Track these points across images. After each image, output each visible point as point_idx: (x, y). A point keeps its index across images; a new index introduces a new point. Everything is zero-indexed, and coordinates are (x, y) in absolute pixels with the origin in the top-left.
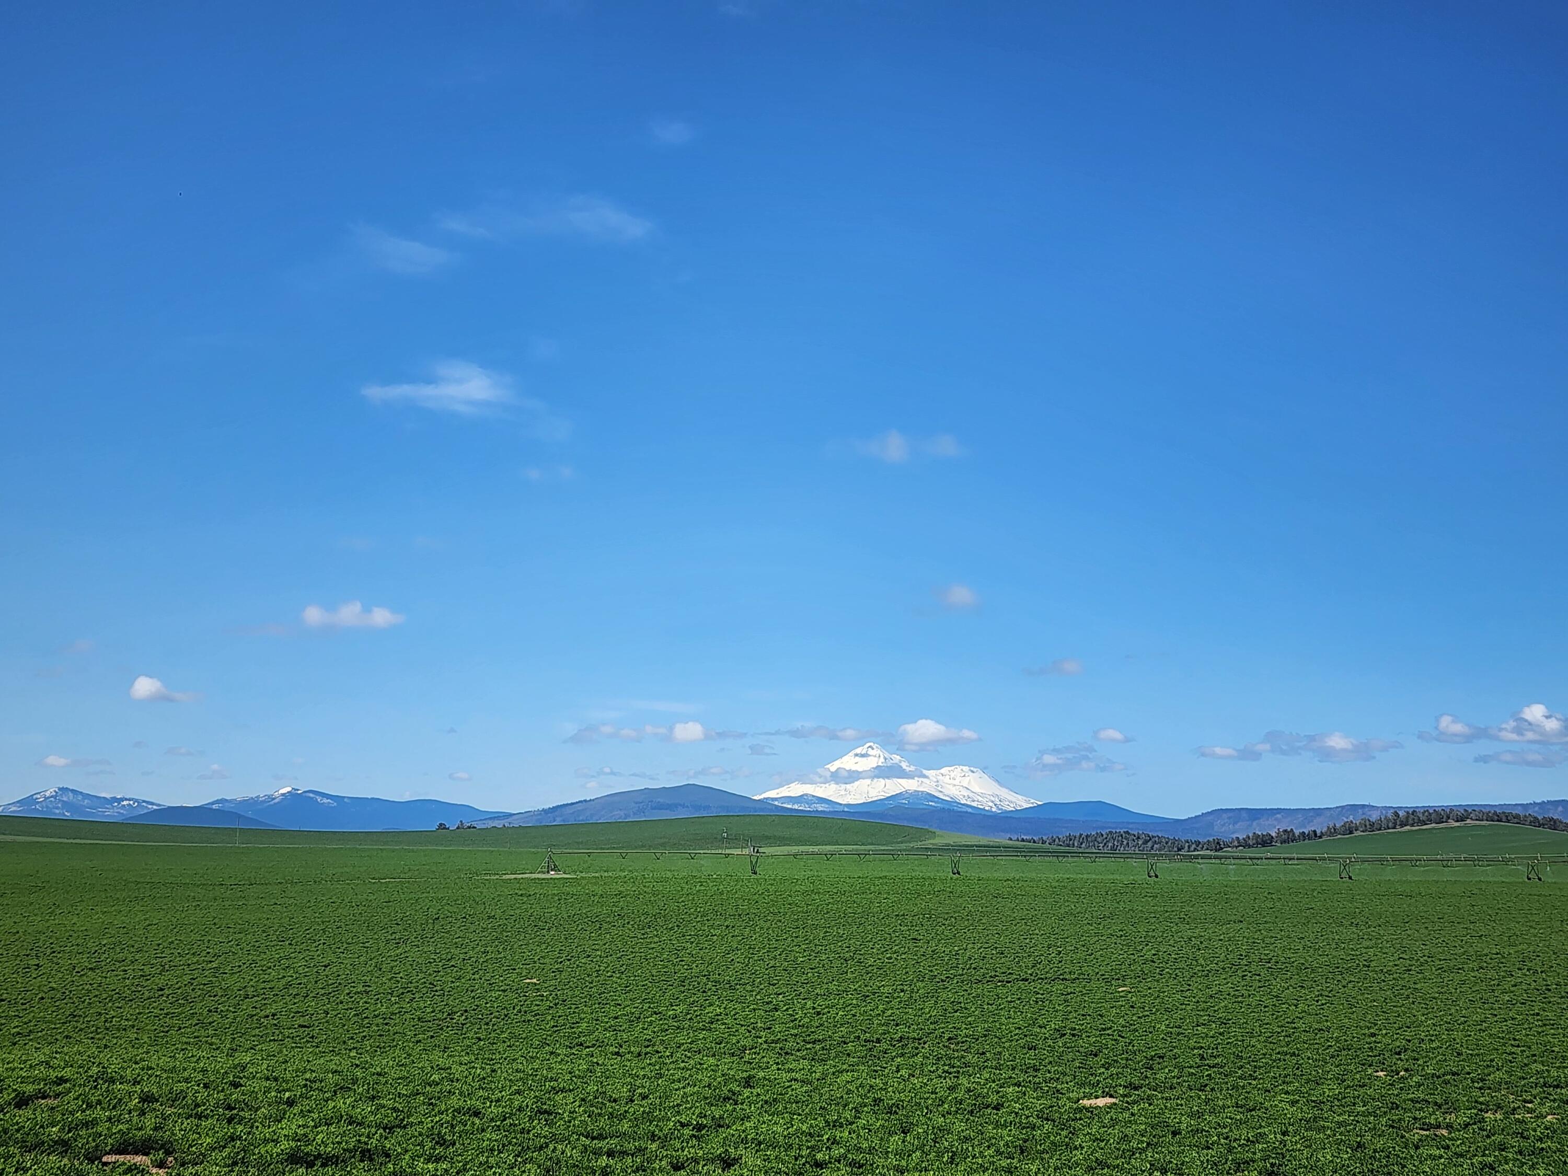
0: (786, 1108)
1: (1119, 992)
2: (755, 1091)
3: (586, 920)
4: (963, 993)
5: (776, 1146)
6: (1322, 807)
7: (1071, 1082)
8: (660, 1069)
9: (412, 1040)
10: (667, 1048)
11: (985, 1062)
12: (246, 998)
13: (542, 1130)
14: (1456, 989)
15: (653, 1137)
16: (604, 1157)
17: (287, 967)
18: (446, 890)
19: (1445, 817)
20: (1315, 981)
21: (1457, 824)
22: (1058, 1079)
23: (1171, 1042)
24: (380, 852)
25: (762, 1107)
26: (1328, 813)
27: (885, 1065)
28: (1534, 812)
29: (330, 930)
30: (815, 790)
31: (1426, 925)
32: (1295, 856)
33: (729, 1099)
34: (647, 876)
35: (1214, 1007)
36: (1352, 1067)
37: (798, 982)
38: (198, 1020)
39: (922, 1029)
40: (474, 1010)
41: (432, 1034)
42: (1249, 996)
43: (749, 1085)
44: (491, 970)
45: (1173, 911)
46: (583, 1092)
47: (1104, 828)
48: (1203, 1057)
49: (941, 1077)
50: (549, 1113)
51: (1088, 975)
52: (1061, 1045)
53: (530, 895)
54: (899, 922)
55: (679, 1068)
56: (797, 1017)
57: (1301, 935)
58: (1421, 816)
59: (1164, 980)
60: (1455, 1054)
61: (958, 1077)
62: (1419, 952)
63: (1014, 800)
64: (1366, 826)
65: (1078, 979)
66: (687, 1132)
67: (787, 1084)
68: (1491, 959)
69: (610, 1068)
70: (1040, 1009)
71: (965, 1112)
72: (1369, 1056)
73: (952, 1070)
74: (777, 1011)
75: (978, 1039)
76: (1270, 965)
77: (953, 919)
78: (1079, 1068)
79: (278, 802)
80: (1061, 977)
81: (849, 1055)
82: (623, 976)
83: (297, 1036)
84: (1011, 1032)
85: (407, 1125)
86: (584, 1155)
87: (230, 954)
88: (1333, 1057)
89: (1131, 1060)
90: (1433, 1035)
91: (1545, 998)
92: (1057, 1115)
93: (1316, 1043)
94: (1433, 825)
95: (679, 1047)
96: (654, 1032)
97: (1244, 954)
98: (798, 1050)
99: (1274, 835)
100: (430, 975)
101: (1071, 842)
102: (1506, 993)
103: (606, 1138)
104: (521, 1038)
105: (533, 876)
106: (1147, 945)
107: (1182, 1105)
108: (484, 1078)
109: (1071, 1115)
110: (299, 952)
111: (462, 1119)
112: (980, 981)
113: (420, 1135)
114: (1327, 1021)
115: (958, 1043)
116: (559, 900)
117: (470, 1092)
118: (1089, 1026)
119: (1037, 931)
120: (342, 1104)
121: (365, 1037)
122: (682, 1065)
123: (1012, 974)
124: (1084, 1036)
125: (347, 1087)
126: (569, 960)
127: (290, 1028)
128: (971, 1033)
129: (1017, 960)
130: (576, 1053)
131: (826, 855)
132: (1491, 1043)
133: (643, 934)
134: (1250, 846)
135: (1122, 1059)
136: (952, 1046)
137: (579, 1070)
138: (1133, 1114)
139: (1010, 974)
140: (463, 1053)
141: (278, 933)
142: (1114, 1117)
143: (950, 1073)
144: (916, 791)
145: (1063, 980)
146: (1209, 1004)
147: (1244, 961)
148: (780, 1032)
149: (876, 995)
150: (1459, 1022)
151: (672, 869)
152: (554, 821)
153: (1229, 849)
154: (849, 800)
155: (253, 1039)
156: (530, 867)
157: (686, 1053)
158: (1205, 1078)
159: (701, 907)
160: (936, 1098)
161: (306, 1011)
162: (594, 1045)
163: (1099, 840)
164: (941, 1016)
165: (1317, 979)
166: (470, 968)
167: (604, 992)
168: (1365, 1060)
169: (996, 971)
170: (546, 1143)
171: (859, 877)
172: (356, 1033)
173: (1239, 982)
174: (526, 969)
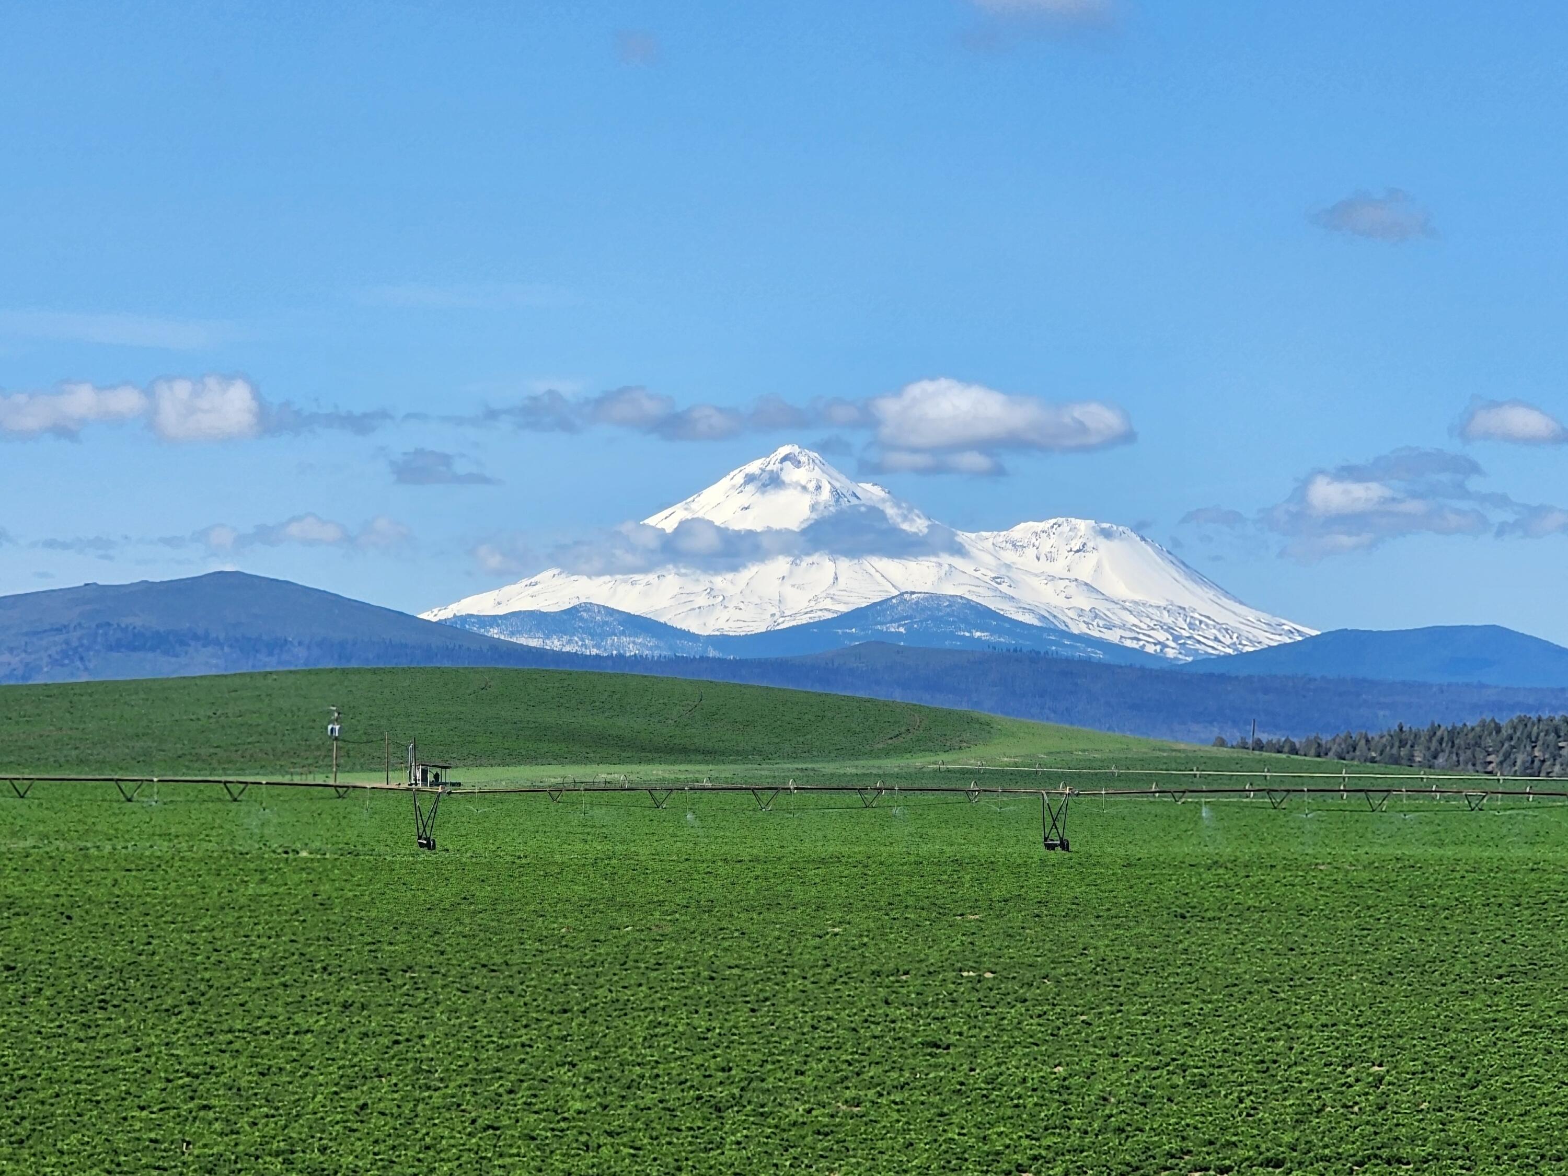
30: (614, 592)
34: (93, 852)
47: (1503, 708)
54: (883, 992)
63: (1232, 622)
77: (1049, 984)
80: (1385, 1153)
82: (25, 1153)
101: (1404, 752)
131: (650, 791)
144: (931, 597)
151: (174, 830)
159: (262, 947)
163: (1489, 741)
171: (756, 859)
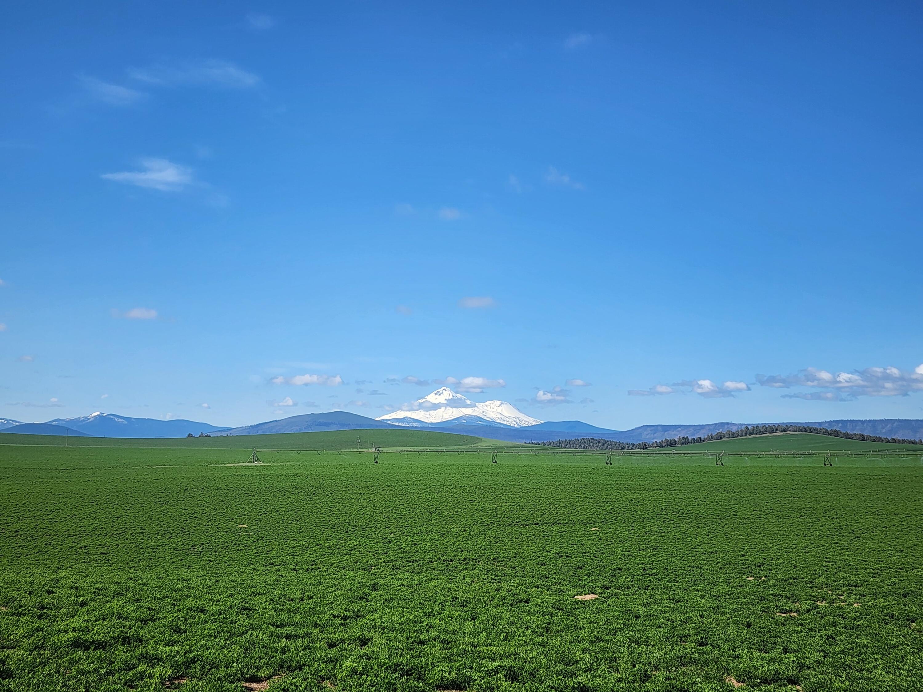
0: (399, 604)
1: (592, 531)
2: (379, 593)
3: (276, 490)
4: (500, 532)
5: (394, 630)
6: (705, 424)
7: (568, 585)
8: (321, 579)
9: (169, 561)
10: (324, 566)
11: (516, 573)
12: (69, 537)
13: (244, 621)
14: (788, 528)
15: (316, 625)
16: (284, 639)
17: (94, 518)
18: (192, 472)
19: (775, 429)
20: (706, 524)
21: (782, 433)
22: (560, 583)
23: (625, 560)
24: (152, 450)
25: (384, 603)
26: (707, 428)
27: (456, 575)
28: (825, 427)
29: (121, 496)
30: (412, 414)
31: (767, 491)
32: (689, 452)
33: (363, 598)
34: (312, 465)
35: (648, 539)
36: (733, 575)
37: (402, 526)
38: (39, 550)
39: (477, 553)
40: (208, 543)
41: (181, 558)
42: (668, 532)
43: (375, 589)
44: (218, 520)
45: (621, 484)
46: (272, 594)
47: (579, 436)
48: (645, 569)
49: (490, 582)
50: (250, 610)
51: (573, 521)
52: (560, 562)
53: (242, 476)
54: (462, 490)
55: (332, 578)
56: (402, 546)
57: (696, 497)
58: (761, 429)
59: (618, 524)
60: (793, 567)
61: (500, 582)
62: (765, 507)
63: (527, 420)
64: (729, 435)
65: (568, 523)
66: (338, 621)
67: (399, 588)
68: (807, 511)
69: (289, 578)
70: (546, 541)
71: (508, 605)
72: (742, 568)
73: (496, 578)
74: (390, 543)
75: (510, 559)
76: (679, 514)
77: (493, 489)
78: (572, 576)
79: (92, 421)
80: (558, 522)
81: (434, 569)
82: (299, 523)
83: (99, 560)
84: (530, 555)
85: (156, 619)
86: (270, 638)
87: (60, 510)
88: (721, 568)
89: (602, 571)
90: (778, 556)
91: (840, 533)
92: (563, 606)
93: (710, 561)
94: (768, 434)
95: (332, 565)
96: (317, 556)
97: (664, 508)
98: (404, 566)
99: (677, 440)
100: (181, 522)
101: (560, 445)
102: (817, 530)
103: (285, 626)
104: (236, 560)
105: (245, 464)
106: (607, 503)
107: (636, 599)
108: (210, 587)
109: (573, 606)
110: (102, 509)
111: (192, 615)
112: (510, 525)
113: (164, 626)
114: (715, 547)
115: (499, 561)
116: (260, 478)
117: (200, 595)
118: (576, 551)
119: (543, 496)
120: (116, 605)
121: (140, 560)
122: (334, 576)
123: (529, 520)
124: (573, 557)
125: (122, 593)
126: (266, 514)
127: (95, 555)
128: (506, 555)
129: (531, 512)
130: (269, 569)
131: (418, 452)
132: (813, 560)
133: (311, 498)
134: (663, 446)
135: (597, 570)
136: (496, 563)
137: (270, 580)
138: (609, 605)
139: (528, 520)
140: (200, 570)
141: (89, 498)
142: (599, 607)
143: (496, 580)
144: (471, 415)
145: (558, 524)
146: (645, 537)
147: (664, 512)
148: (393, 556)
149: (450, 533)
150: (792, 548)
151: (328, 460)
152: (258, 432)
153: (651, 448)
154: (431, 420)
155: (71, 561)
156: (243, 460)
157: (336, 568)
158: (648, 582)
159: (345, 483)
160: (489, 595)
161: (105, 544)
162: (280, 565)
163: (576, 443)
164: (488, 545)
165: (706, 523)
166: (206, 518)
167: (287, 533)
168: (741, 570)
169: (519, 519)
170: (246, 630)
171: (438, 465)
172: (135, 558)
173: (661, 525)
174: (240, 519)
